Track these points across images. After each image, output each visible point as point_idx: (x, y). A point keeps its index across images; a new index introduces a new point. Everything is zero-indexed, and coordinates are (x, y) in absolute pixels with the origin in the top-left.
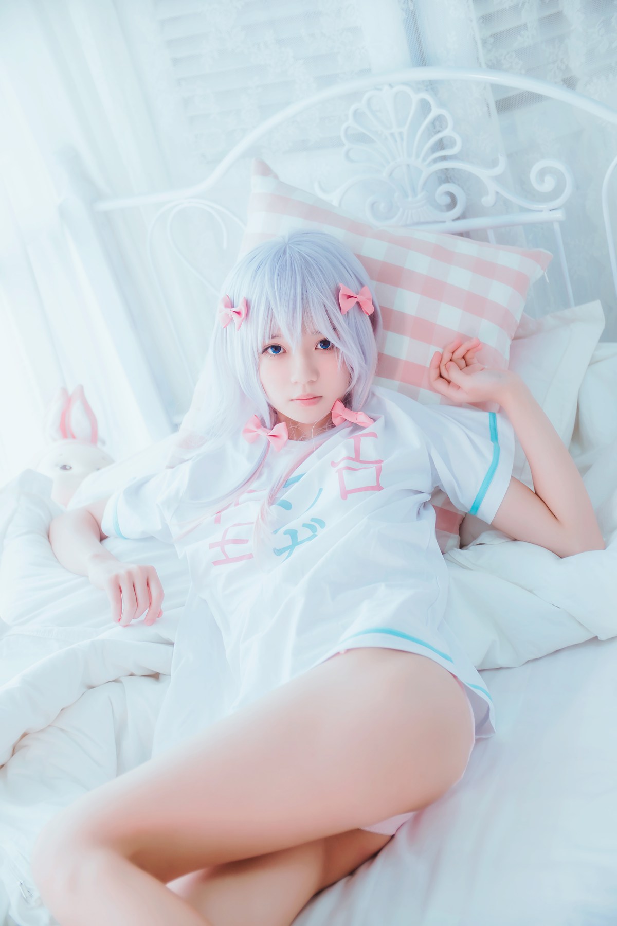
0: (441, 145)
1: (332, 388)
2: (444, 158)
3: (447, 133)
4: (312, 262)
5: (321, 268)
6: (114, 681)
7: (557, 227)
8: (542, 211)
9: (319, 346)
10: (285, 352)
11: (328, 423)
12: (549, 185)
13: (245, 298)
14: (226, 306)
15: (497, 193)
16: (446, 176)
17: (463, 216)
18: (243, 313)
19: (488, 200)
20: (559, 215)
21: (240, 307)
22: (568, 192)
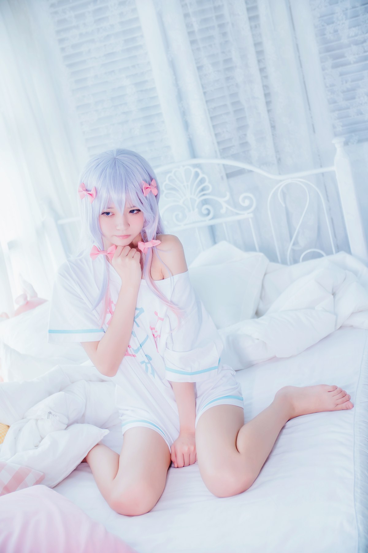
0: (203, 190)
2: (204, 195)
3: (207, 184)
7: (250, 220)
8: (244, 214)
10: (112, 215)
12: (247, 203)
13: (95, 187)
14: (84, 190)
15: (227, 208)
16: (205, 202)
17: (213, 218)
18: (94, 195)
19: (223, 211)
20: (251, 215)
21: (92, 191)
22: (254, 205)
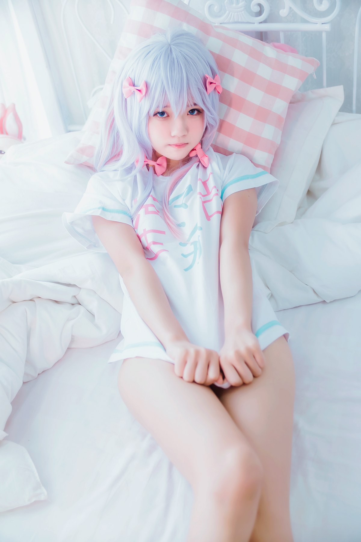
1: (194, 138)
4: (190, 60)
5: (195, 65)
6: (30, 300)
7: (324, 35)
8: (317, 23)
9: (189, 113)
10: (168, 116)
11: (187, 159)
12: (324, 6)
13: (145, 81)
14: (130, 85)
15: (290, 8)
17: (265, 22)
18: (144, 91)
19: (284, 13)
20: (327, 27)
21: (142, 86)
22: (336, 12)
